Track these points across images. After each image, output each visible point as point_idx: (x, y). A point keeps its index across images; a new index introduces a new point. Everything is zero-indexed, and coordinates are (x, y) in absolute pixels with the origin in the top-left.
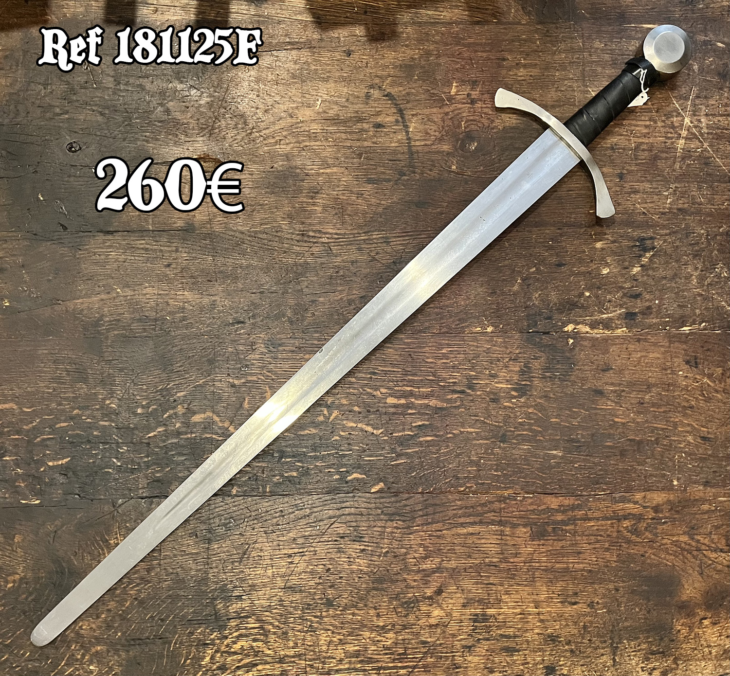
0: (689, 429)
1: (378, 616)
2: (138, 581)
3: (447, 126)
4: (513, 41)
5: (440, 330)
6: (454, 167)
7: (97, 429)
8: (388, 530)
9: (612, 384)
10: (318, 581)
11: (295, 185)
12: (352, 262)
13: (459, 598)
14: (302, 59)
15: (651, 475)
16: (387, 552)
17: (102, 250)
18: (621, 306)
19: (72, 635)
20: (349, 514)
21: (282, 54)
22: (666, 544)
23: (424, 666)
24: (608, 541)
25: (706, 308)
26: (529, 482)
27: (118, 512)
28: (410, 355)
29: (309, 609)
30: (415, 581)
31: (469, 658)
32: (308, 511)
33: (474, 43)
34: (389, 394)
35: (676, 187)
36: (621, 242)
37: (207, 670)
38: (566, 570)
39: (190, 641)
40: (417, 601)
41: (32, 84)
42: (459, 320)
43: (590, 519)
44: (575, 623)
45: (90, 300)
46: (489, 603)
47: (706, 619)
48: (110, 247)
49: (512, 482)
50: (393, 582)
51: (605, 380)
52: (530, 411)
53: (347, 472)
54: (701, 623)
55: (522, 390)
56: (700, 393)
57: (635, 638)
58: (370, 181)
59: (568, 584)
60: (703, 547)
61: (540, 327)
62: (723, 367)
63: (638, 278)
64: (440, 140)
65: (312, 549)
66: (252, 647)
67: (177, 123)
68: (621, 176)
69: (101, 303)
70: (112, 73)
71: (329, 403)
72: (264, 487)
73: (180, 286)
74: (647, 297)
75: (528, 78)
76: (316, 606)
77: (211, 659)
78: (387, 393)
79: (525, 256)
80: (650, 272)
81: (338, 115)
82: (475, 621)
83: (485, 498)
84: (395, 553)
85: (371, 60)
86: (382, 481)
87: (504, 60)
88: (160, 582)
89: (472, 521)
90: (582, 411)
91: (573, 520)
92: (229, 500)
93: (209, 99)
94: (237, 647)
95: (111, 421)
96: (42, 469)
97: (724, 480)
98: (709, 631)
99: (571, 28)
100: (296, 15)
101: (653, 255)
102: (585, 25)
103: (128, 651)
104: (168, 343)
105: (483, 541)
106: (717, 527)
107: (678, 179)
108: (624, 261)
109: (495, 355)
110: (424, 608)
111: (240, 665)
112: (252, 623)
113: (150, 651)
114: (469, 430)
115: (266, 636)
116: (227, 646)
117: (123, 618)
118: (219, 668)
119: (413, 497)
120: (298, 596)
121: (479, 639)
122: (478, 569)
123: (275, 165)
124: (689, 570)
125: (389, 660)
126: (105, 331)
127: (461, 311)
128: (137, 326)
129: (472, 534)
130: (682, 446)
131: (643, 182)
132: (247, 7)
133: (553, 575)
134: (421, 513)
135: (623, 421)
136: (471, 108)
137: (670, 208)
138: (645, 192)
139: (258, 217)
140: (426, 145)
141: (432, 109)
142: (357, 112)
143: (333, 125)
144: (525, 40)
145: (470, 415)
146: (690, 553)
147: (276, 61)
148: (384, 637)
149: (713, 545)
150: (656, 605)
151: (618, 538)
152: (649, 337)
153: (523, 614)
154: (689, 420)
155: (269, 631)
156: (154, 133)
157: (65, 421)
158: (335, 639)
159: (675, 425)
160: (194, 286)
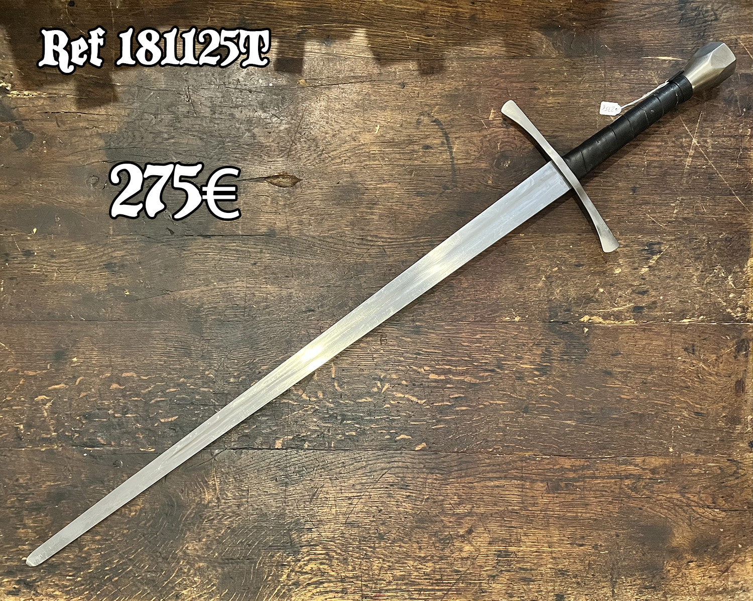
0: (684, 405)
1: (420, 548)
2: (230, 514)
3: (485, 147)
4: (544, 73)
5: (475, 319)
6: (490, 182)
7: (199, 394)
8: (429, 481)
9: (620, 366)
10: (372, 519)
11: (356, 198)
12: (403, 262)
13: (486, 537)
14: (364, 91)
15: (651, 443)
16: (428, 498)
17: (201, 251)
18: (630, 301)
19: (181, 553)
20: (398, 467)
21: (347, 86)
22: (661, 500)
23: (457, 590)
24: (612, 496)
25: (704, 304)
26: (546, 446)
27: (215, 460)
28: (449, 339)
29: (365, 541)
30: (450, 522)
31: (494, 585)
32: (364, 463)
33: (509, 75)
34: (431, 371)
35: (682, 199)
36: (632, 247)
37: (284, 585)
38: (575, 518)
39: (271, 562)
40: (451, 538)
41: (145, 114)
42: (491, 311)
43: (597, 478)
44: (582, 561)
45: (193, 291)
46: (511, 542)
47: (692, 562)
48: (208, 248)
49: (533, 445)
50: (432, 522)
51: (614, 363)
52: (549, 388)
53: (396, 433)
54: (688, 565)
55: (543, 371)
56: (695, 375)
57: (631, 575)
58: (419, 194)
59: (576, 530)
60: (693, 504)
61: (560, 319)
62: (718, 354)
63: (646, 277)
64: (479, 159)
65: (368, 494)
66: (319, 569)
67: (261, 146)
68: (634, 190)
69: (202, 293)
70: (209, 104)
71: (382, 377)
72: (330, 443)
73: (264, 280)
74: (654, 293)
75: (556, 104)
76: (370, 539)
77: (287, 576)
78: (429, 370)
79: (549, 258)
80: (656, 272)
81: (393, 139)
82: (499, 556)
83: (509, 458)
84: (434, 499)
85: (422, 91)
86: (424, 442)
87: (536, 89)
88: (248, 515)
89: (498, 476)
90: (594, 388)
91: (583, 478)
92: (302, 452)
93: (287, 126)
94: (308, 568)
95: (209, 387)
96: (156, 425)
97: (713, 449)
98: (694, 572)
99: (594, 61)
100: (359, 53)
101: (659, 258)
102: (607, 58)
103: (223, 568)
104: (254, 326)
105: (507, 493)
106: (705, 488)
107: (684, 193)
108: (634, 263)
109: (521, 341)
110: (457, 544)
111: (310, 582)
112: (319, 550)
113: (240, 568)
114: (497, 402)
115: (331, 561)
116: (300, 567)
117: (219, 542)
118: (294, 584)
119: (449, 455)
120: (356, 530)
121: (502, 571)
122: (502, 515)
123: (341, 181)
124: (679, 521)
125: (428, 584)
126: (204, 316)
127: (493, 303)
128: (230, 312)
129: (498, 486)
130: (678, 419)
131: (653, 194)
132: (319, 47)
133: (564, 522)
134: (456, 468)
135: (628, 397)
136: (506, 131)
137: (676, 218)
138: (654, 204)
139: (326, 224)
140: (467, 163)
141: (473, 133)
142: (409, 136)
143: (388, 147)
144: (553, 72)
145: (499, 390)
146: (681, 508)
147: (342, 93)
148: (424, 565)
149: (701, 502)
150: (650, 549)
151: (620, 493)
152: (653, 328)
153: (539, 552)
154: (685, 398)
155: (333, 557)
156: (242, 154)
157: (173, 387)
158: (385, 566)
159: (673, 402)
160: (275, 280)
